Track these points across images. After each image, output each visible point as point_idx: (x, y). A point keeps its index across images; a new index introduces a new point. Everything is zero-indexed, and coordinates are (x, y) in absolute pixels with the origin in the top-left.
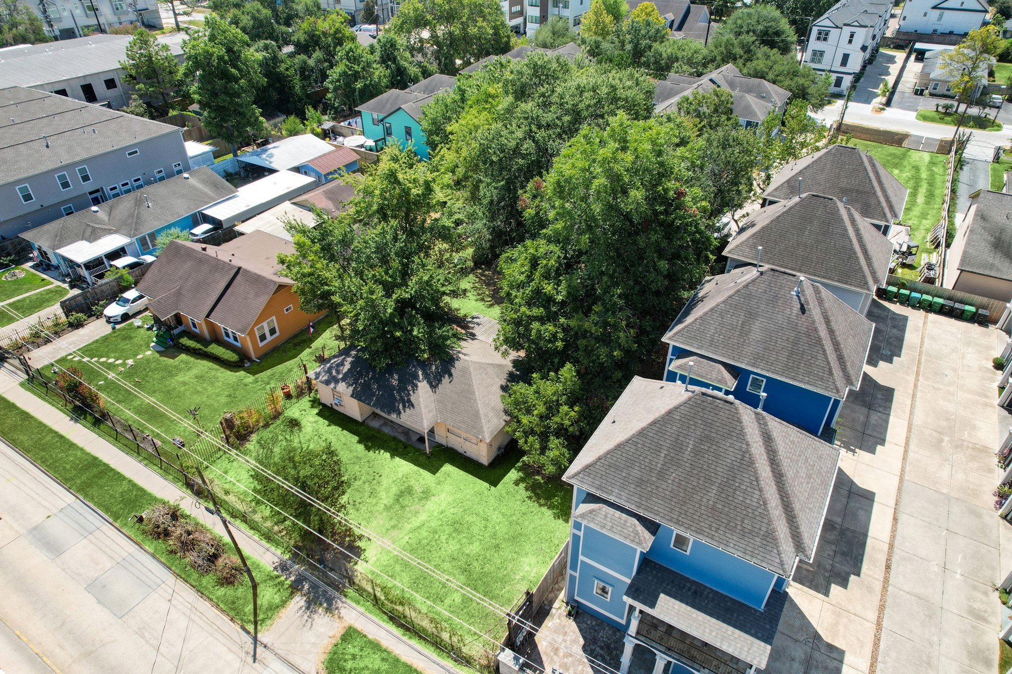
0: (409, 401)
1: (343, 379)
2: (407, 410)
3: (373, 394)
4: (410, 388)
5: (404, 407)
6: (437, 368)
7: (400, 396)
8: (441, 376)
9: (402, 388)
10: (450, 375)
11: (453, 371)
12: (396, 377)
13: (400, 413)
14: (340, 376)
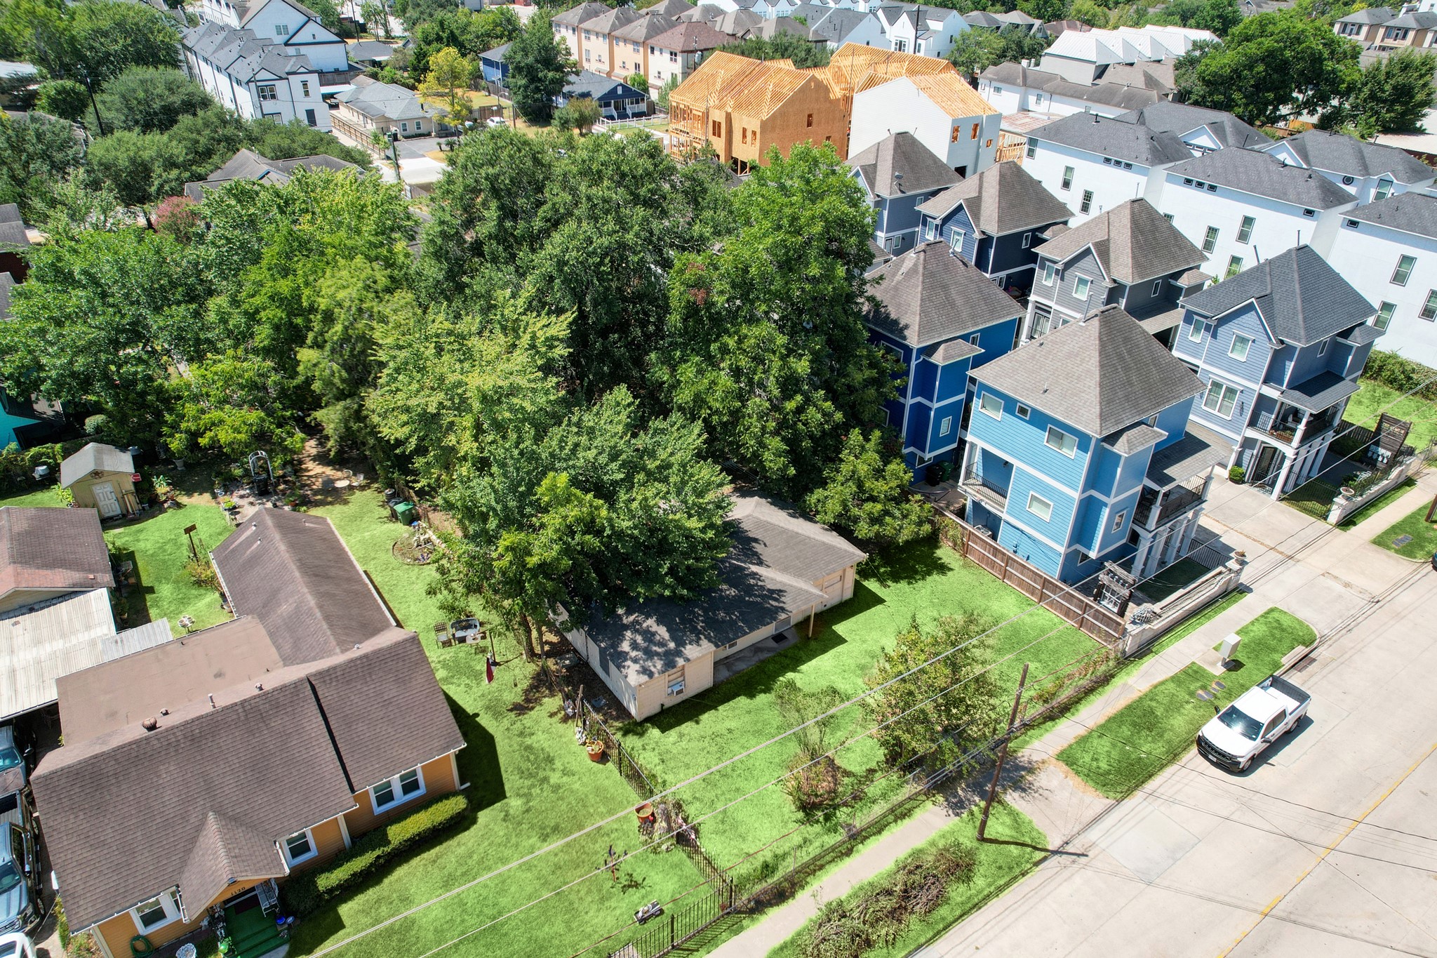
0: (772, 591)
1: (681, 643)
2: (783, 599)
3: (733, 623)
4: (752, 581)
5: (776, 600)
6: (734, 547)
7: (756, 596)
8: (750, 549)
9: (749, 590)
10: (756, 540)
11: (751, 535)
12: (725, 587)
13: (783, 609)
14: (672, 645)
